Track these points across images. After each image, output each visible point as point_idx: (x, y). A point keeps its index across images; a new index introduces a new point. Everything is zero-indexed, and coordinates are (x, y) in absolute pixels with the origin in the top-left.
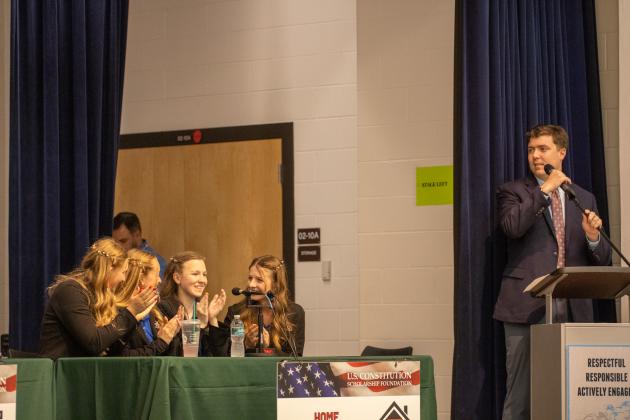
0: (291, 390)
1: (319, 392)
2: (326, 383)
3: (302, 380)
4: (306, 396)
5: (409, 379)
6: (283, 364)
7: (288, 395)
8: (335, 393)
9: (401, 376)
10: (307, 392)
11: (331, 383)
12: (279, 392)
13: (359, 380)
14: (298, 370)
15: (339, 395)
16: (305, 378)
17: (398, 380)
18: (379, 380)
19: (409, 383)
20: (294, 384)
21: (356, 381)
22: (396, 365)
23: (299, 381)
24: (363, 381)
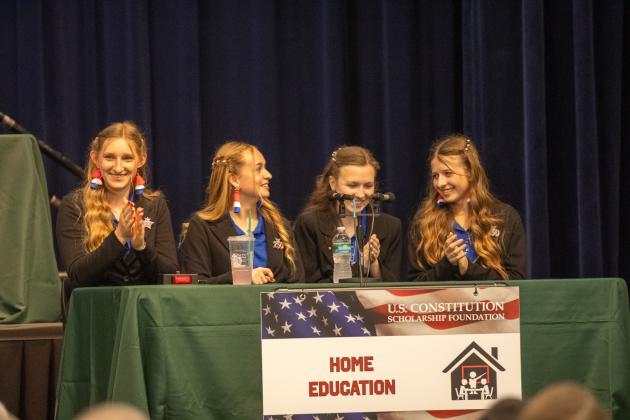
0: (287, 327)
1: (337, 330)
2: (351, 318)
3: (307, 314)
4: (315, 336)
5: (499, 311)
6: (271, 295)
7: (280, 335)
8: (366, 331)
9: (485, 307)
10: (315, 330)
11: (359, 318)
12: (265, 332)
13: (409, 313)
14: (298, 301)
15: (374, 334)
16: (312, 313)
17: (479, 313)
18: (445, 313)
19: (500, 317)
20: (293, 320)
21: (404, 314)
22: (476, 293)
23: (301, 316)
24: (416, 316)
